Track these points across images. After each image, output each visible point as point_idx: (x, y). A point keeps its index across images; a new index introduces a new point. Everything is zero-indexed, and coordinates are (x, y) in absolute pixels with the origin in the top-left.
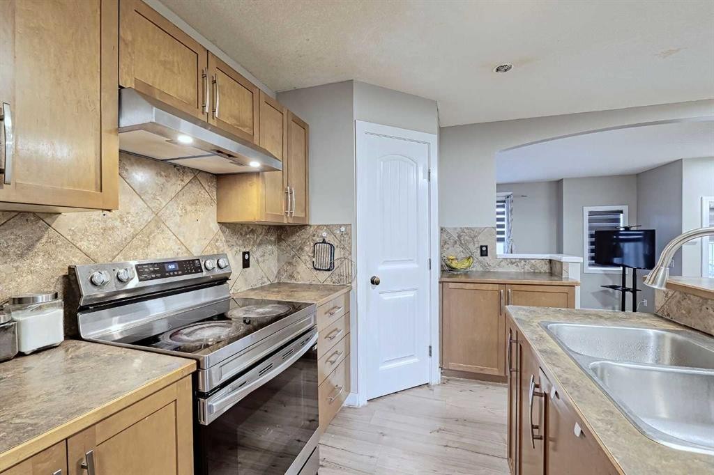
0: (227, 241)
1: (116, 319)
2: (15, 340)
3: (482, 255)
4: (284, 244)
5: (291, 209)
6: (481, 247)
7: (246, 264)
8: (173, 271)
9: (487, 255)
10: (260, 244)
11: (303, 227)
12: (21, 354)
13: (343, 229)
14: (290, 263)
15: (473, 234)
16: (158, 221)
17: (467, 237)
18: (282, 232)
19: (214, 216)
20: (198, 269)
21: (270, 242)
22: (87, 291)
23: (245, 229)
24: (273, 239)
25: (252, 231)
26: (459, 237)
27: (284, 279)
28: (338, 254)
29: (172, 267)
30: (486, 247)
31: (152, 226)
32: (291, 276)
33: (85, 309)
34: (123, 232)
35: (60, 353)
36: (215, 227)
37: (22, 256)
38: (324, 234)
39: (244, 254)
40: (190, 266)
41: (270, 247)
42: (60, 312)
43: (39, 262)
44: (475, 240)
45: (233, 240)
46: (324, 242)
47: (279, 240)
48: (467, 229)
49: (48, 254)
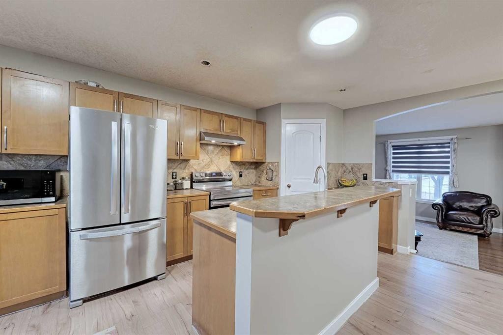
0: (233, 168)
1: (204, 185)
2: (182, 186)
3: (364, 179)
4: (258, 169)
5: (254, 156)
6: (364, 174)
7: (241, 176)
8: (214, 175)
9: (366, 179)
10: (247, 169)
11: (263, 163)
12: (183, 189)
13: (276, 164)
14: (259, 177)
15: (359, 166)
16: (212, 161)
17: (356, 169)
18: (257, 165)
19: (229, 159)
20: (222, 175)
21: (252, 169)
22: (194, 178)
23: (241, 163)
24: (253, 167)
25: (244, 164)
26: (352, 169)
27: (257, 183)
28: (274, 174)
29: (214, 174)
30: (366, 174)
31: (210, 163)
32: (260, 182)
33: (194, 182)
34: (203, 164)
35: (189, 190)
36: (229, 163)
37: (184, 169)
38: (270, 166)
39: (240, 172)
40: (220, 174)
41: (252, 170)
42: (190, 182)
43: (187, 171)
44: (361, 170)
45: (236, 167)
46: (270, 169)
47: (256, 168)
48: (356, 164)
49: (188, 169)
